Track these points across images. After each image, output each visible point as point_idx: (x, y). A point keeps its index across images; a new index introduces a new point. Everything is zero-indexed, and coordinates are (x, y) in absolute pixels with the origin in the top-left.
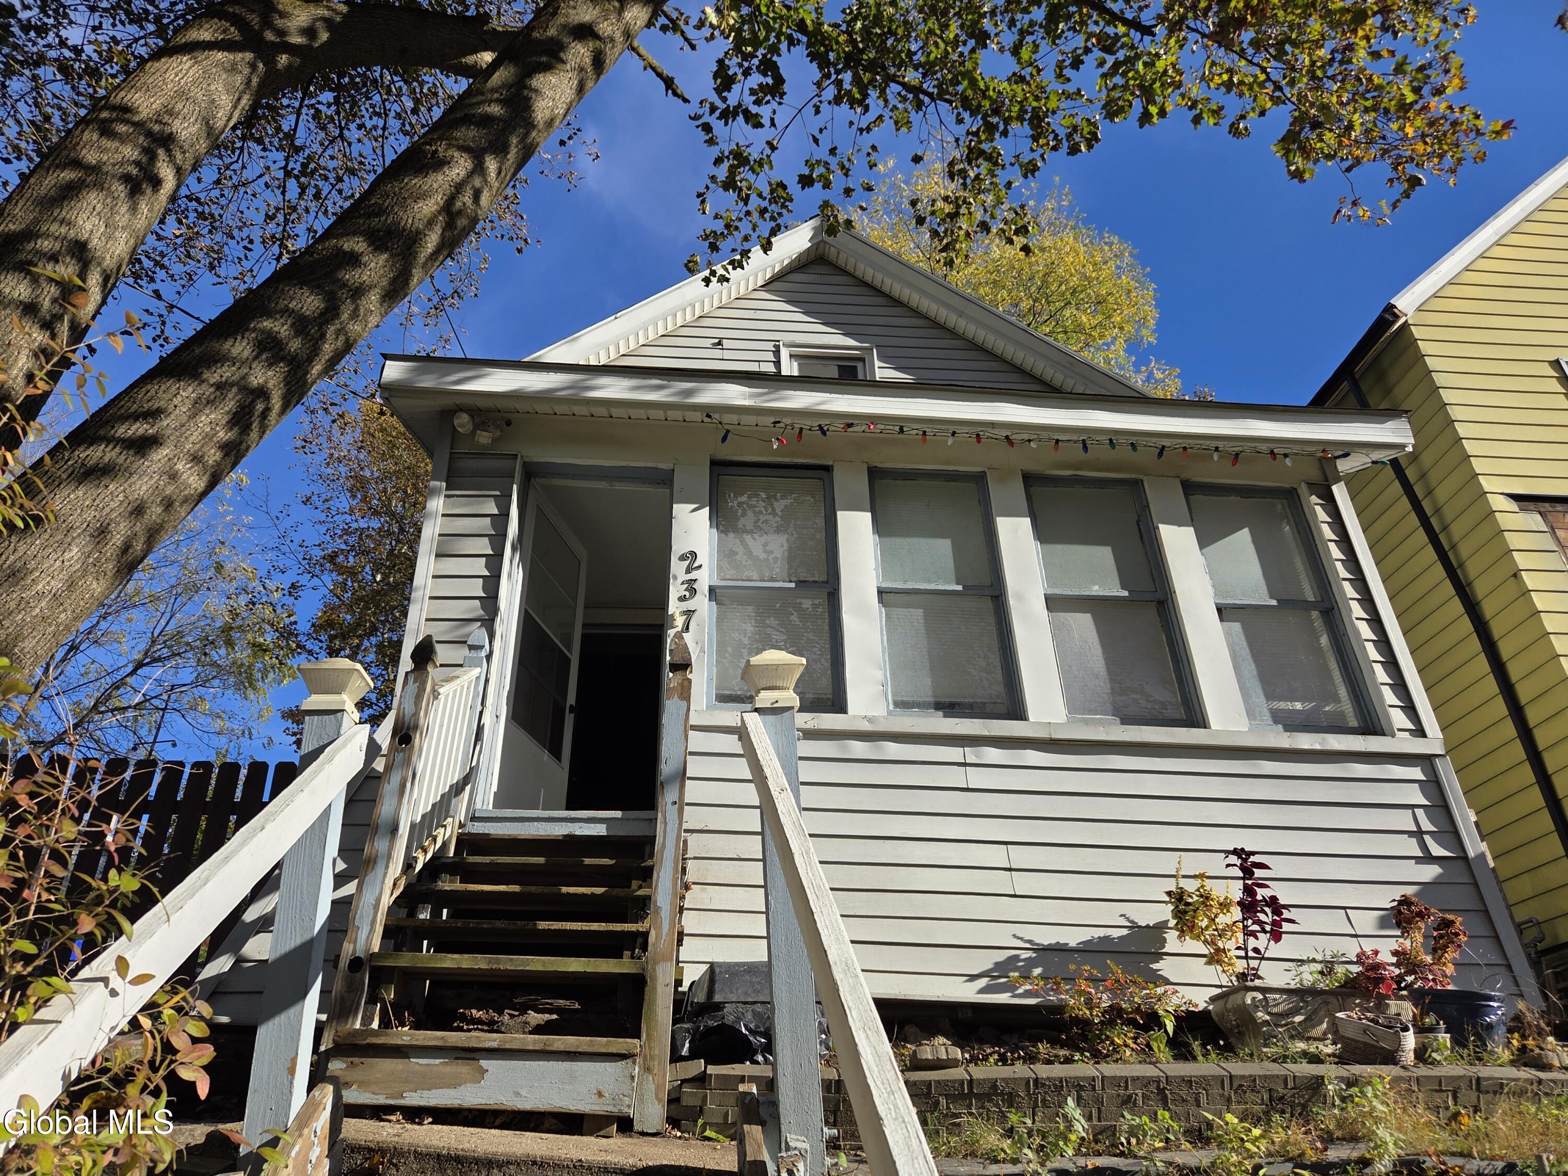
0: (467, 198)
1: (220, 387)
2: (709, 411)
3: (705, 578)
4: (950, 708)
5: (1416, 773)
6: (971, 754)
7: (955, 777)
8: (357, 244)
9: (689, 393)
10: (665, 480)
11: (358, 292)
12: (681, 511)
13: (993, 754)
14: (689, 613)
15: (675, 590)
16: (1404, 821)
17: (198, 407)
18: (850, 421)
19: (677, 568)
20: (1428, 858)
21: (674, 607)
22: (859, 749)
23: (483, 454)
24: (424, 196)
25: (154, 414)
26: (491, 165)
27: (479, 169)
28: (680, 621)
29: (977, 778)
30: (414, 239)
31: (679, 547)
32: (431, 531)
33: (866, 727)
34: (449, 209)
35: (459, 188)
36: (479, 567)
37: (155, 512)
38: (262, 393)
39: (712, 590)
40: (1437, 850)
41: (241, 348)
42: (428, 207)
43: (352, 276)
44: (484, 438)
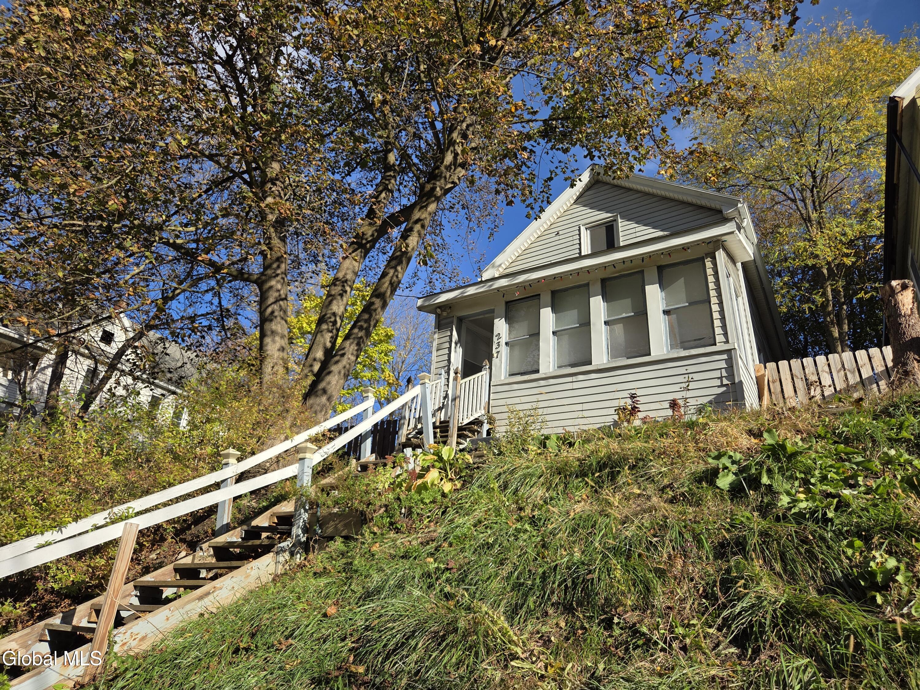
0: (395, 278)
1: (354, 338)
2: (498, 289)
3: (503, 341)
4: (573, 365)
5: (725, 357)
6: (574, 379)
7: (569, 386)
8: (374, 299)
9: (491, 286)
10: (492, 311)
11: (375, 310)
12: (496, 321)
13: (581, 377)
14: (498, 352)
15: (495, 346)
16: (717, 374)
17: (350, 345)
18: (538, 280)
19: (495, 339)
20: (722, 385)
21: (494, 351)
22: (542, 383)
23: (446, 318)
24: (384, 283)
25: (344, 349)
26: (399, 268)
27: (396, 270)
28: (495, 355)
29: (576, 385)
30: (385, 292)
31: (495, 333)
32: (435, 344)
33: (544, 376)
34: (391, 283)
35: (392, 277)
36: (446, 351)
38: (361, 337)
39: (507, 344)
40: (725, 382)
41: (356, 330)
42: (386, 285)
43: (372, 307)
44: (445, 314)
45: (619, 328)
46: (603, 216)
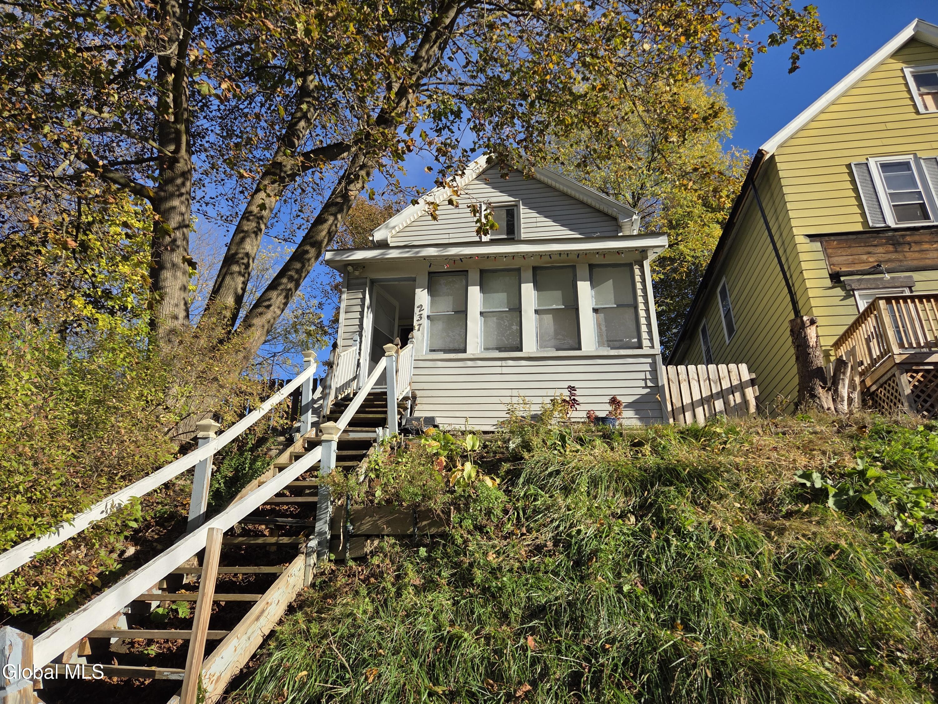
0: (334, 228)
1: (282, 290)
2: (425, 258)
3: (425, 313)
4: (500, 349)
5: (650, 360)
6: (504, 363)
7: (498, 370)
8: (308, 248)
9: (418, 252)
10: (414, 280)
11: (309, 260)
12: (418, 291)
13: (511, 363)
14: (420, 325)
15: (416, 318)
16: (642, 376)
17: (278, 296)
18: (471, 256)
19: (416, 310)
20: (646, 387)
21: (415, 323)
22: (469, 363)
23: (357, 278)
24: (322, 230)
25: (269, 299)
26: (339, 216)
27: (336, 219)
28: (417, 328)
29: (505, 370)
30: (321, 242)
31: (417, 304)
32: (343, 305)
33: (472, 357)
34: (329, 233)
35: (331, 226)
36: (358, 315)
37: (272, 321)
38: (290, 289)
39: (428, 317)
40: (649, 384)
41: (285, 280)
42: (324, 233)
43: (307, 256)
44: (357, 273)
45: (548, 319)
46: (505, 198)
